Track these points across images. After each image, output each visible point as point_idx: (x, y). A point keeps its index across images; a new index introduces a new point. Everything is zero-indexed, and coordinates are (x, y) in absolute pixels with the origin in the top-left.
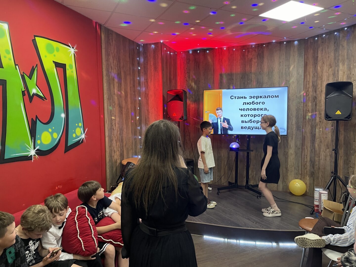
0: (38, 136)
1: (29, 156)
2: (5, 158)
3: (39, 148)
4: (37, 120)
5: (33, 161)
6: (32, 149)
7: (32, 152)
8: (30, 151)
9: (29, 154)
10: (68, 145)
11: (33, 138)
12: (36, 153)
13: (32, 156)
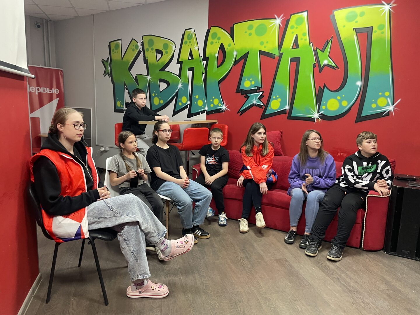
0: (323, 102)
1: (312, 118)
2: (292, 116)
3: (324, 112)
4: (325, 88)
5: (315, 123)
6: (316, 113)
7: (316, 116)
8: (313, 114)
9: (313, 116)
10: (362, 116)
11: (318, 103)
12: (319, 117)
13: (315, 118)
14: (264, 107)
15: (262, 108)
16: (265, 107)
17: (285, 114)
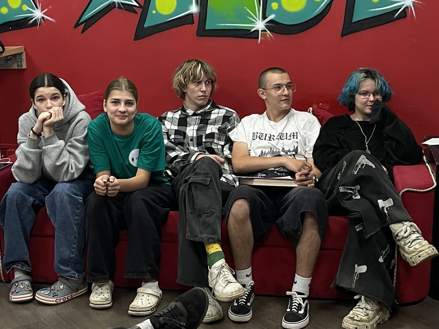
1: (252, 31)
2: (208, 27)
3: (275, 18)
5: (259, 41)
6: (259, 19)
7: (260, 25)
8: (255, 22)
9: (254, 27)
10: (354, 20)
13: (258, 31)
14: (139, 11)
15: (136, 13)
16: (141, 9)
17: (192, 24)
